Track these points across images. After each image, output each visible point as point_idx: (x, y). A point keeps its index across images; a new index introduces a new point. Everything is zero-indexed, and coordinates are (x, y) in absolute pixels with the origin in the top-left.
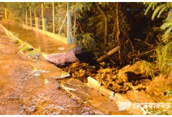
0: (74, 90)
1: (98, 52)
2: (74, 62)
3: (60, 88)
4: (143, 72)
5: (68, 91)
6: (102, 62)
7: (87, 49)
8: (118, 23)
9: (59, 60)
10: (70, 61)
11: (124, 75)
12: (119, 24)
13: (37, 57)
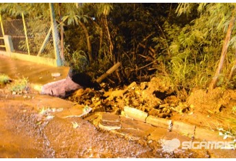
0: (119, 128)
1: (93, 71)
2: (77, 90)
3: (99, 130)
4: (166, 88)
5: (114, 132)
6: (101, 83)
7: (79, 71)
8: (109, 36)
9: (58, 90)
10: (71, 88)
11: (152, 96)
12: (111, 37)
13: (26, 92)
